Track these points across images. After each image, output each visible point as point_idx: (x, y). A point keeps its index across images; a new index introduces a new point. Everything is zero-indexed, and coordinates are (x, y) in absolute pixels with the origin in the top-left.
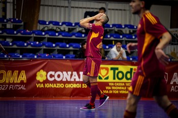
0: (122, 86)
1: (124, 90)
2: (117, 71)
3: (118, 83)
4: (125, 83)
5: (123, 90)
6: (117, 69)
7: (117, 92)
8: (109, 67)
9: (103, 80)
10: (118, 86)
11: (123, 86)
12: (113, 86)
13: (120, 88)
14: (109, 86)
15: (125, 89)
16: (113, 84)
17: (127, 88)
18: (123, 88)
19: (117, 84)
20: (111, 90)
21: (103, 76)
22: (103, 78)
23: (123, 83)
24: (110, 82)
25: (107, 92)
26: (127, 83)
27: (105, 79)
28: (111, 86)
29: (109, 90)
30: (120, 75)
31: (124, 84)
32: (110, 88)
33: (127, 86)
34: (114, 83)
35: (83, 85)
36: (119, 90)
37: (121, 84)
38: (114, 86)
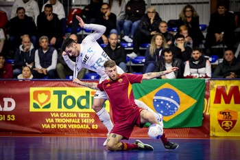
0: (72, 118)
1: (77, 124)
2: (64, 96)
3: (66, 113)
4: (77, 113)
5: (74, 123)
6: (65, 92)
7: (65, 126)
8: (52, 90)
9: (41, 110)
10: (65, 118)
11: (75, 118)
12: (57, 118)
13: (70, 121)
14: (51, 117)
15: (78, 121)
16: (57, 115)
17: (81, 121)
18: (73, 121)
19: (65, 115)
20: (55, 123)
21: (41, 104)
22: (41, 107)
23: (74, 113)
24: (53, 112)
25: (48, 126)
26: (81, 113)
27: (44, 108)
28: (54, 118)
29: (50, 124)
30: (70, 102)
31: (75, 115)
32: (52, 121)
33: (81, 118)
34: (59, 113)
35: (9, 116)
36: (67, 123)
37: (71, 115)
38: (60, 118)
